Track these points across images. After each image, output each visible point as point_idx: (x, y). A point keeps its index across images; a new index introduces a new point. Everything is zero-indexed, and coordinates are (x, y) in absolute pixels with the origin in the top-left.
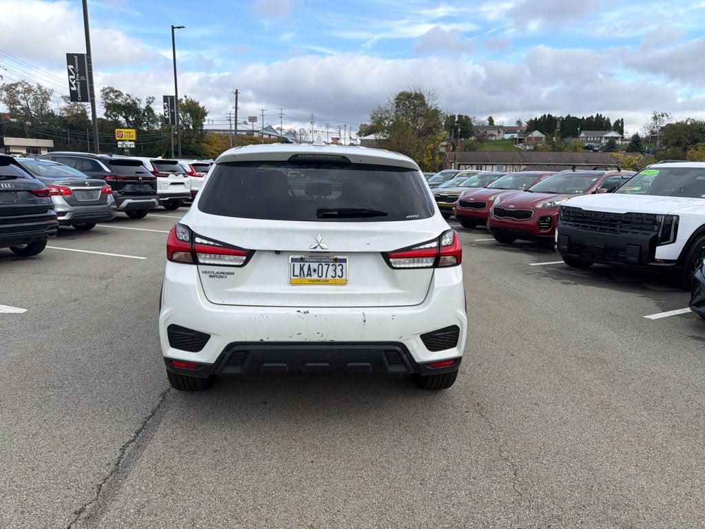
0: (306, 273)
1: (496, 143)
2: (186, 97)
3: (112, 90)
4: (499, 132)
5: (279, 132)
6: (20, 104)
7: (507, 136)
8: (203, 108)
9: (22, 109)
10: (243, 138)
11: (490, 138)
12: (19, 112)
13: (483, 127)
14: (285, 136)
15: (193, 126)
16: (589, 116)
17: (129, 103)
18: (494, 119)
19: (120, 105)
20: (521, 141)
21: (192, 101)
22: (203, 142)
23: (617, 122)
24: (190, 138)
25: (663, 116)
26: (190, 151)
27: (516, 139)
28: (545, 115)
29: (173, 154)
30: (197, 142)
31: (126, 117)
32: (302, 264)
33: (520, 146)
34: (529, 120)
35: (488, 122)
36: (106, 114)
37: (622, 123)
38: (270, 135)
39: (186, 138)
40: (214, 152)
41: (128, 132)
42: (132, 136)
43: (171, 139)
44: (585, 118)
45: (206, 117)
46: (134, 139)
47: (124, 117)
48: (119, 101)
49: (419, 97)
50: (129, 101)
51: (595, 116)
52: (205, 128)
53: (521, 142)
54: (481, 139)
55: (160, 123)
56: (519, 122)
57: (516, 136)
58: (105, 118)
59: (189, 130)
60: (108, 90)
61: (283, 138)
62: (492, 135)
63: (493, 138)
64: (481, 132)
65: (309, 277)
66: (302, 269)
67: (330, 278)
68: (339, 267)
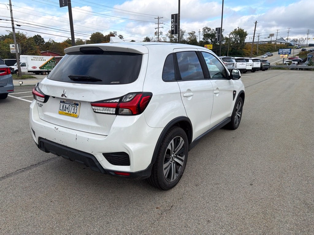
0: (64, 109)
2: (238, 27)
3: (207, 28)
5: (286, 41)
6: (174, 38)
8: (246, 32)
9: (174, 39)
10: (265, 45)
12: (173, 41)
14: (290, 43)
15: (240, 41)
17: (213, 33)
19: (209, 34)
21: (241, 29)
22: (244, 48)
24: (238, 47)
26: (237, 53)
29: (228, 54)
30: (241, 49)
31: (211, 40)
32: (64, 104)
36: (203, 39)
38: (281, 43)
39: (236, 47)
40: (248, 53)
41: (209, 46)
42: (211, 48)
43: (228, 48)
45: (246, 36)
46: (212, 49)
47: (210, 39)
48: (209, 33)
50: (213, 32)
52: (245, 42)
55: (225, 41)
58: (203, 40)
59: (238, 43)
60: (205, 28)
61: (288, 43)
65: (65, 112)
66: (63, 107)
67: (72, 113)
68: (76, 108)
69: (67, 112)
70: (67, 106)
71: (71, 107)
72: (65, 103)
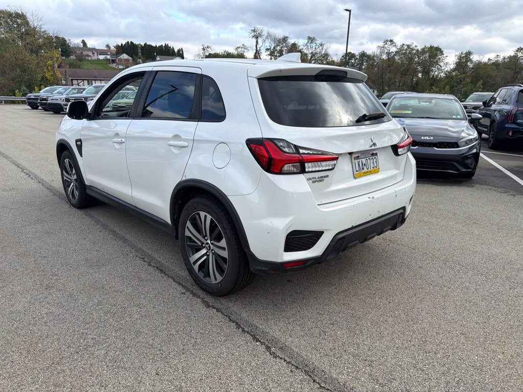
0: (361, 168)
1: (92, 62)
4: (93, 53)
7: (101, 57)
11: (87, 58)
13: (79, 48)
16: (160, 45)
18: (86, 42)
20: (113, 61)
23: (179, 51)
25: (208, 48)
27: (109, 60)
28: (128, 42)
33: (114, 65)
34: (116, 45)
35: (82, 44)
37: (182, 51)
44: (158, 46)
49: (21, 16)
51: (164, 45)
53: (114, 63)
54: (81, 58)
56: (108, 46)
57: (109, 57)
62: (88, 56)
63: (90, 58)
64: (77, 52)
65: (363, 171)
66: (359, 165)
67: (372, 169)
68: (375, 160)
69: (366, 170)
70: (364, 160)
71: (369, 161)
72: (360, 159)
